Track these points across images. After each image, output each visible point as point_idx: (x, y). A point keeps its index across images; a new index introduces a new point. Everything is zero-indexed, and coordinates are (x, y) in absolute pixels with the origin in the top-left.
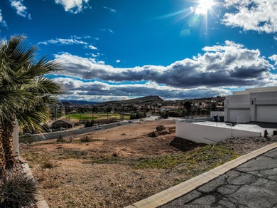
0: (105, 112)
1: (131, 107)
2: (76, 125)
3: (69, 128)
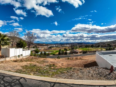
0: (97, 47)
1: (109, 45)
2: (80, 52)
3: (77, 53)
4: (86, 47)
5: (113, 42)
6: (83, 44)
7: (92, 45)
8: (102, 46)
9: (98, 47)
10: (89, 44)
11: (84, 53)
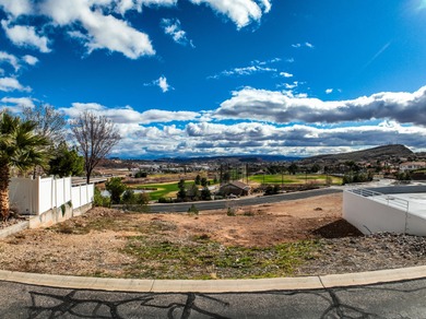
0: (308, 172)
1: (351, 164)
2: (255, 191)
3: (242, 195)
4: (273, 170)
5: (364, 155)
6: (258, 161)
7: (294, 166)
8: (326, 169)
9: (314, 170)
10: (281, 162)
11: (271, 191)
